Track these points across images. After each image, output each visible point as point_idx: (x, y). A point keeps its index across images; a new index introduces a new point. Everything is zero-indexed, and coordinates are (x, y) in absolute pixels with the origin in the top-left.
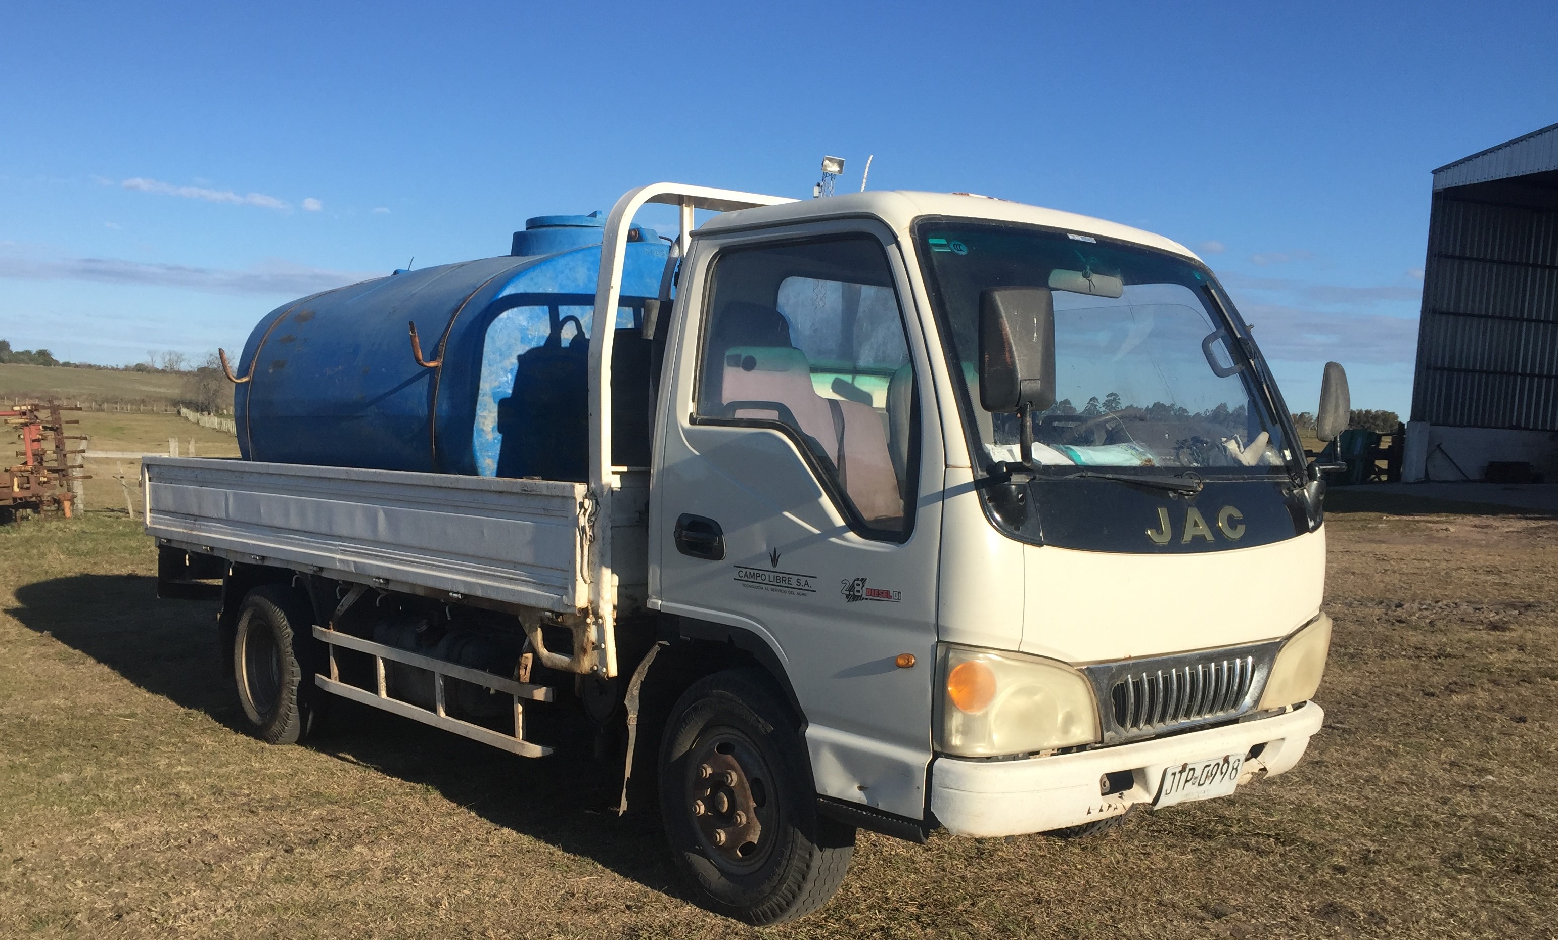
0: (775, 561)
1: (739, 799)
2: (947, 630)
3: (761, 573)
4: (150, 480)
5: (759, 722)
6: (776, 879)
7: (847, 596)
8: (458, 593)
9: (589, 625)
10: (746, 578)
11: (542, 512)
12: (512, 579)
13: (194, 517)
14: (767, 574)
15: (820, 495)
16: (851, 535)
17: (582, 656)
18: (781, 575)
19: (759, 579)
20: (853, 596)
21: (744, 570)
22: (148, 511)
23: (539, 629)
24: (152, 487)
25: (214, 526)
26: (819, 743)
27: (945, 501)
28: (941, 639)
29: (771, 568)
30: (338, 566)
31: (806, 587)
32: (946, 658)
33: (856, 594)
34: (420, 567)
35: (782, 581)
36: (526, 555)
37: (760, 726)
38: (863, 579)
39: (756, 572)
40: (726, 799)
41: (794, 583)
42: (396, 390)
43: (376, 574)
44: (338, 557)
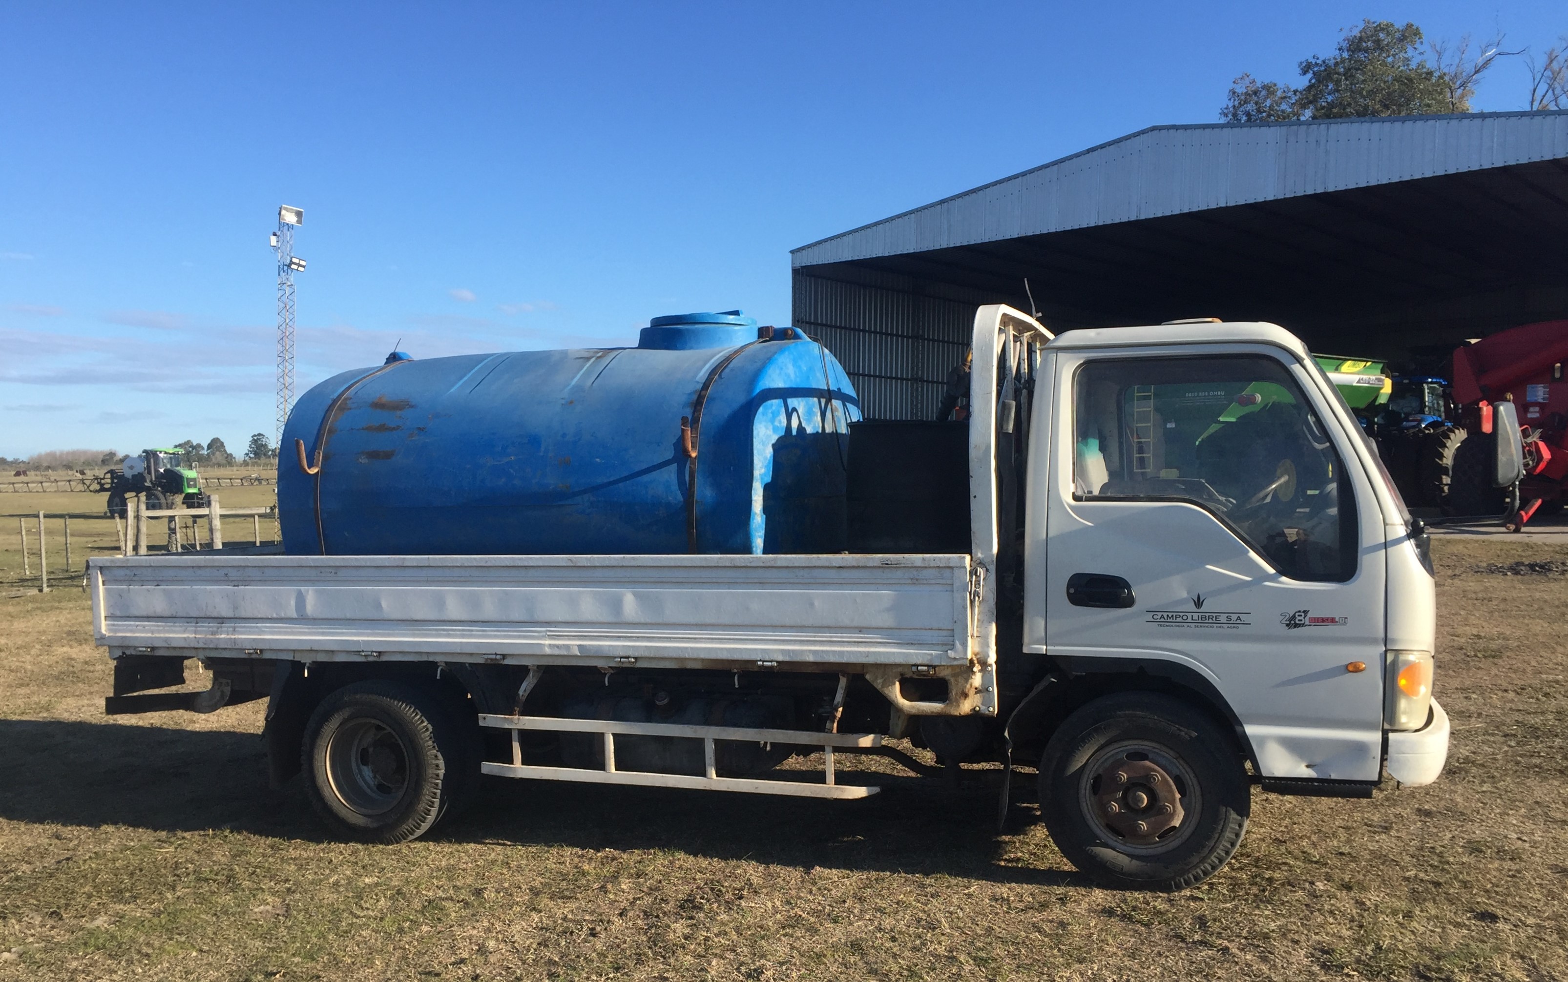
0: (1199, 603)
1: (1161, 793)
2: (1394, 641)
3: (1181, 614)
4: (104, 584)
5: (1181, 731)
6: (1206, 850)
7: (1287, 625)
8: (771, 661)
9: (974, 673)
10: (1162, 620)
11: (909, 581)
12: (858, 642)
13: (220, 620)
14: (1190, 615)
15: (1248, 552)
16: (1284, 579)
17: (961, 701)
18: (1207, 615)
19: (1179, 620)
20: (1293, 623)
21: (1160, 614)
22: (103, 618)
23: (897, 684)
24: (107, 591)
25: (267, 627)
26: (1263, 739)
27: (1389, 549)
28: (1389, 647)
29: (1195, 609)
30: (548, 651)
31: (1238, 621)
32: (1395, 662)
33: (1297, 622)
34: (701, 642)
35: (1210, 619)
36: (887, 620)
37: (1183, 733)
38: (1304, 612)
39: (1174, 614)
40: (1145, 796)
41: (1223, 619)
42: (626, 478)
43: (622, 654)
44: (547, 642)
